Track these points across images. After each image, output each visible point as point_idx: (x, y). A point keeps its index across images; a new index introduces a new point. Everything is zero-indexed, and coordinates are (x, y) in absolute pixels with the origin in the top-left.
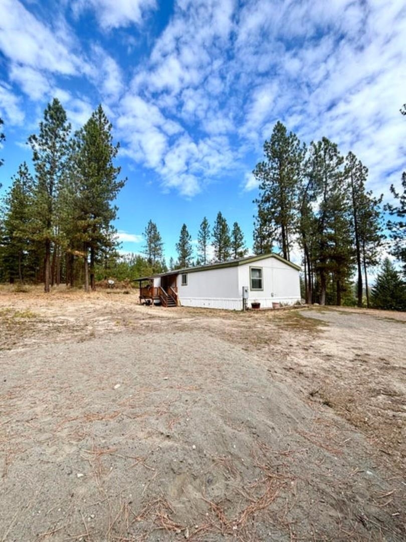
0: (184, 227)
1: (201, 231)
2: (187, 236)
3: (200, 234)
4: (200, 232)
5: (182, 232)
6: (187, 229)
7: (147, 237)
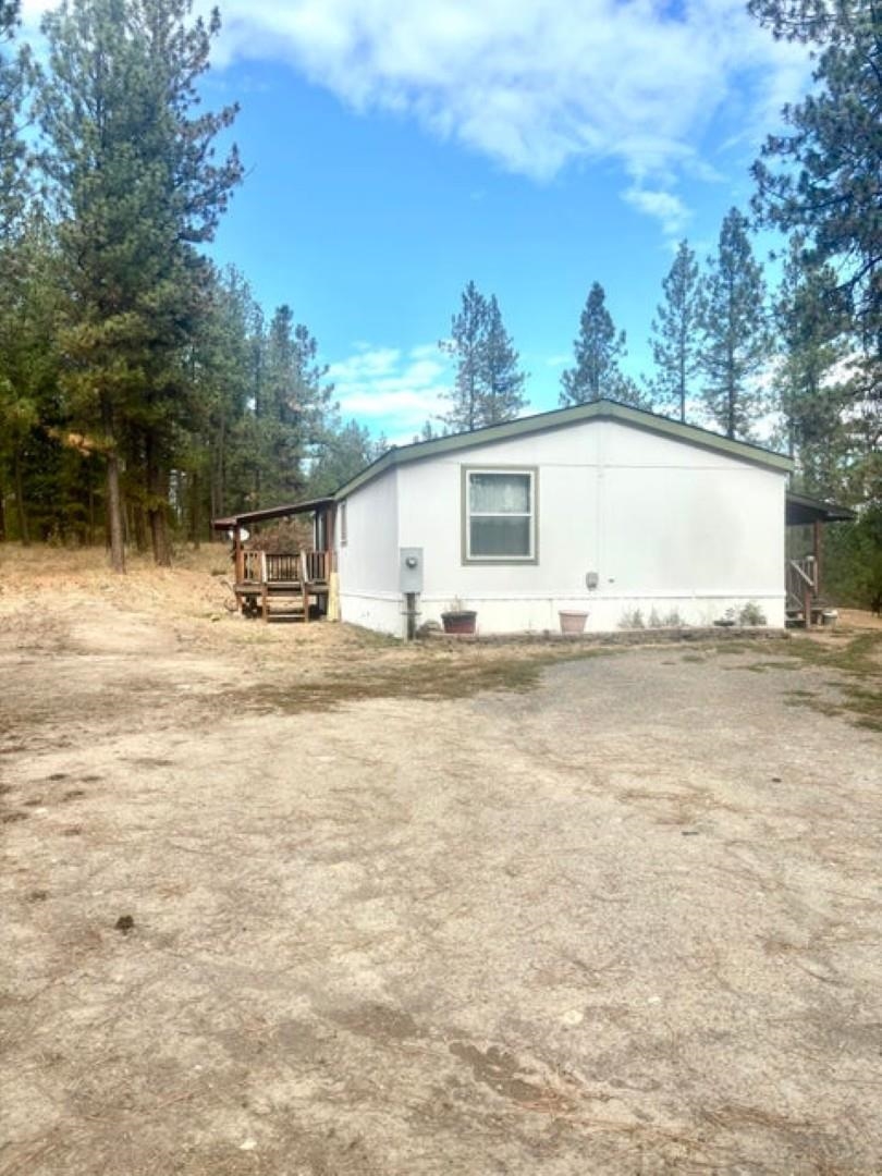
0: (597, 296)
1: (665, 305)
2: (609, 336)
3: (661, 323)
4: (662, 314)
5: (585, 320)
6: (606, 304)
7: (459, 358)
